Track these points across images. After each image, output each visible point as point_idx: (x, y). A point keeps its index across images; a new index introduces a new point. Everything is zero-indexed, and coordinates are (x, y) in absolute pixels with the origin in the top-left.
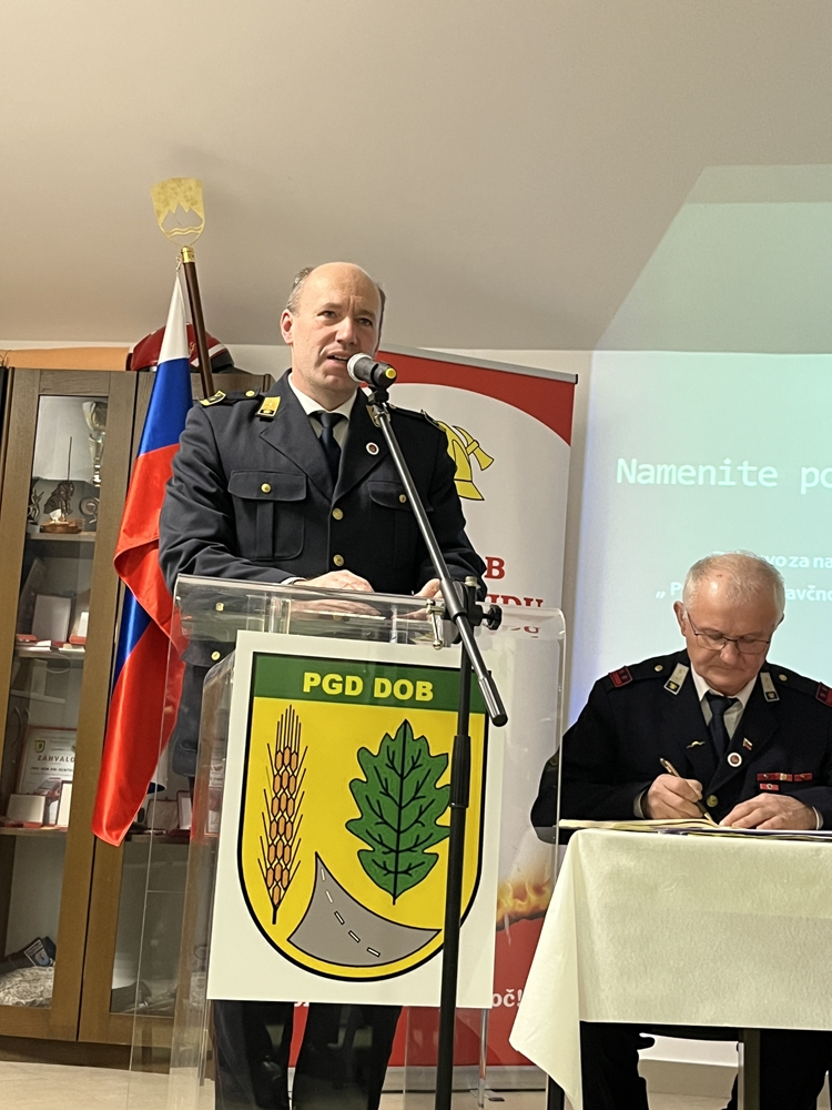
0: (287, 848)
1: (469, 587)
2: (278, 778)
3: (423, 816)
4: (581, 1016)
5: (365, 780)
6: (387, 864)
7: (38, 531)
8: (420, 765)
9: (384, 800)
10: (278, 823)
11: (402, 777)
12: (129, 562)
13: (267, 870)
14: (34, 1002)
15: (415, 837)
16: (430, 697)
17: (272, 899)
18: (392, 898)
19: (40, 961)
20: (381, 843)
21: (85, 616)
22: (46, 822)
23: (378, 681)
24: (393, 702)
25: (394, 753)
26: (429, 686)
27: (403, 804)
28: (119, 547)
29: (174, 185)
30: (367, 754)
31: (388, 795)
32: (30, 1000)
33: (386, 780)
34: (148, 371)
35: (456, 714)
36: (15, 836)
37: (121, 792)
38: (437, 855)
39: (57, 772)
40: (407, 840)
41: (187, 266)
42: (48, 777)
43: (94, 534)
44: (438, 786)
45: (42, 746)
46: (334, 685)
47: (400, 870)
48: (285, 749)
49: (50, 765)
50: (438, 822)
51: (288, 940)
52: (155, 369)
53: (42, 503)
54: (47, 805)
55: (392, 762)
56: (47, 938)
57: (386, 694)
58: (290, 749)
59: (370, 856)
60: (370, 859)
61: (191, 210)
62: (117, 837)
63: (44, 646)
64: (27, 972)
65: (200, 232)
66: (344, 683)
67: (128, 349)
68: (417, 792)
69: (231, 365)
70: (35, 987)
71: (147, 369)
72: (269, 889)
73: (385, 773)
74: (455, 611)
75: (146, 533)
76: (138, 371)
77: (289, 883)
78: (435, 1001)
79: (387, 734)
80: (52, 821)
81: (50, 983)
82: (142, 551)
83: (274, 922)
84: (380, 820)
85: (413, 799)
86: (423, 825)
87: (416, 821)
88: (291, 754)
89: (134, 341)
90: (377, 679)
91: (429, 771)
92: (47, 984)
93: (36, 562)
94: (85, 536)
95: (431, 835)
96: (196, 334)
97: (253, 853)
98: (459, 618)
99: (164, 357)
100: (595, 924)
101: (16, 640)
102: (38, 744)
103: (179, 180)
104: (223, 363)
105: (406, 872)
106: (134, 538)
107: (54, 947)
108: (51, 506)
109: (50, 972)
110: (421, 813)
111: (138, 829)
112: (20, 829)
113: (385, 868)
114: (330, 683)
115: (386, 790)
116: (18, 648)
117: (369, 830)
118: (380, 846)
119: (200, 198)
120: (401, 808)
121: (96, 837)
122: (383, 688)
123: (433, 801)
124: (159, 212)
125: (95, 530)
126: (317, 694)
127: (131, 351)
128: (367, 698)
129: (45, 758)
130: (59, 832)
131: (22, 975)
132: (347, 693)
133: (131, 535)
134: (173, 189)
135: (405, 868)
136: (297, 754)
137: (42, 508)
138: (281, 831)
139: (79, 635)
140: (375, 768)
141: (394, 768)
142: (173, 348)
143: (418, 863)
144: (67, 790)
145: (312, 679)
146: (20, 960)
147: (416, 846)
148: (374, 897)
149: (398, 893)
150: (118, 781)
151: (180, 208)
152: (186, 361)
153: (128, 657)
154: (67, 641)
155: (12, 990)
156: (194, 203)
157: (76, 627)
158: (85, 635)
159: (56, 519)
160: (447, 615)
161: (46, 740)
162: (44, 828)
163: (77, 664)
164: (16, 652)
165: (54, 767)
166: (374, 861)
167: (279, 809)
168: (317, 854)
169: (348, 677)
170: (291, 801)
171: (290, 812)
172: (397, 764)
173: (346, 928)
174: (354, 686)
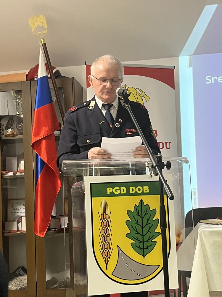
0: (108, 245)
1: (159, 157)
2: (103, 223)
3: (150, 229)
4: (209, 289)
5: (130, 220)
6: (141, 246)
7: (4, 137)
8: (148, 213)
9: (137, 226)
10: (104, 237)
11: (142, 218)
12: (36, 145)
13: (103, 253)
14: (21, 287)
15: (148, 237)
16: (148, 191)
17: (105, 262)
18: (143, 257)
19: (21, 274)
20: (138, 240)
21: (23, 162)
22: (18, 230)
23: (131, 188)
24: (136, 194)
25: (139, 210)
26: (147, 187)
27: (143, 227)
28: (32, 141)
29: (36, 18)
30: (130, 212)
31: (138, 224)
32: (20, 287)
33: (137, 219)
34: (34, 80)
35: (159, 196)
36: (8, 236)
37: (42, 220)
38: (156, 242)
39: (19, 213)
40: (146, 238)
41: (43, 45)
42: (16, 215)
43: (23, 136)
44: (154, 220)
45: (13, 205)
46: (117, 191)
47: (145, 248)
48: (104, 213)
49: (17, 211)
50: (155, 231)
51: (112, 274)
52: (36, 79)
53: (4, 127)
54: (17, 224)
55: (138, 214)
56: (23, 267)
57: (134, 192)
58: (106, 213)
60: (135, 245)
61: (42, 26)
62: (43, 234)
63: (11, 174)
64: (18, 278)
65: (46, 33)
66: (120, 190)
67: (26, 73)
68: (147, 222)
69: (60, 75)
70: (21, 283)
71: (33, 79)
72: (104, 259)
73: (137, 217)
74: (155, 165)
75: (41, 135)
76: (30, 80)
77: (110, 256)
78: (163, 288)
79: (136, 205)
80: (20, 229)
81: (26, 281)
82: (40, 141)
83: (107, 269)
84: (137, 233)
85: (147, 224)
86: (151, 233)
87: (148, 232)
88: (106, 215)
89: (28, 69)
90: (130, 187)
91: (151, 215)
92: (24, 281)
93: (4, 146)
94: (20, 137)
95: (153, 235)
96: (49, 66)
97: (98, 248)
98: (156, 167)
99: (39, 77)
100: (210, 260)
101: (1, 172)
102: (12, 205)
103: (37, 16)
104: (58, 75)
105: (147, 248)
106: (37, 137)
107: (26, 270)
108: (7, 128)
109: (25, 277)
110: (149, 229)
111: (49, 230)
112: (10, 233)
113: (140, 248)
114: (116, 190)
115: (137, 223)
116: (2, 175)
117: (134, 236)
118: (138, 241)
119: (45, 21)
120: (143, 228)
121: (35, 234)
122: (133, 190)
123: (153, 224)
124: (32, 28)
125: (22, 134)
126: (112, 194)
128: (128, 194)
129: (15, 209)
130: (23, 234)
131: (16, 279)
132: (121, 193)
133: (36, 137)
135: (146, 247)
136: (108, 214)
137: (4, 129)
138: (106, 240)
139: (21, 169)
140: (133, 216)
141: (139, 216)
142: (42, 73)
143: (151, 245)
144: (24, 219)
145: (110, 190)
146: (15, 275)
147: (149, 239)
148: (138, 257)
149: (145, 255)
150: (41, 217)
151: (38, 25)
152: (46, 76)
153: (39, 176)
154: (18, 171)
155: (14, 285)
156: (43, 23)
157: (19, 166)
158: (24, 169)
159: (10, 132)
160: (152, 167)
161: (15, 203)
162: (18, 232)
163: (22, 178)
164: (2, 177)
165: (18, 211)
166: (136, 246)
167: (104, 233)
168: (118, 246)
169: (121, 188)
170: (108, 230)
171: (108, 233)
172: (140, 214)
173: (130, 268)
174: (123, 190)
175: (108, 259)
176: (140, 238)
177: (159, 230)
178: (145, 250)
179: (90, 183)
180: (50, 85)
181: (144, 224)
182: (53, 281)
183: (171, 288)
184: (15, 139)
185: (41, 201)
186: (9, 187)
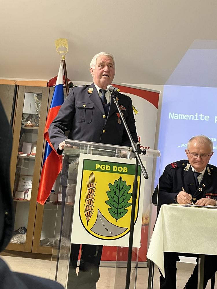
0: (91, 207)
1: (138, 145)
2: (89, 190)
4: (164, 250)
5: (110, 191)
7: (24, 126)
8: (124, 188)
10: (89, 201)
11: (119, 191)
12: (47, 135)
13: (86, 212)
14: (21, 242)
15: (122, 205)
16: (127, 171)
17: (87, 220)
18: (116, 220)
19: (22, 232)
20: (114, 207)
21: (35, 148)
22: (24, 199)
23: (114, 167)
24: (117, 172)
25: (117, 185)
26: (127, 168)
28: (45, 131)
29: (61, 40)
30: (111, 185)
31: (116, 195)
33: (115, 191)
35: (134, 176)
36: (17, 202)
37: (44, 192)
38: (127, 210)
39: (28, 186)
40: (120, 206)
41: (63, 61)
42: (25, 188)
43: (38, 128)
44: (128, 193)
45: (24, 179)
46: (103, 168)
47: (118, 213)
50: (128, 202)
51: (91, 229)
52: (54, 86)
53: (25, 119)
54: (25, 194)
55: (117, 187)
56: (24, 227)
57: (116, 170)
59: (111, 210)
61: (64, 47)
62: (43, 203)
63: (25, 155)
64: (19, 235)
65: (67, 52)
66: (106, 167)
67: (47, 81)
68: (123, 194)
70: (21, 239)
71: (52, 86)
72: (86, 217)
74: (135, 150)
76: (50, 87)
77: (91, 216)
78: (127, 246)
79: (116, 180)
80: (26, 198)
81: (25, 238)
83: (87, 225)
84: (114, 201)
85: (122, 196)
86: (124, 203)
87: (123, 202)
88: (92, 184)
89: (49, 79)
91: (126, 189)
92: (24, 238)
93: (23, 134)
94: (36, 128)
95: (126, 205)
96: (65, 78)
97: (83, 208)
98: (136, 152)
99: (57, 84)
100: (166, 228)
101: (18, 153)
103: (62, 39)
104: (71, 85)
105: (120, 214)
107: (26, 230)
108: (27, 120)
109: (25, 235)
111: (48, 201)
112: (18, 200)
113: (115, 213)
115: (115, 194)
116: (19, 155)
117: (111, 203)
119: (67, 44)
120: (119, 198)
121: (37, 202)
123: (127, 197)
124: (56, 47)
125: (38, 127)
126: (99, 170)
127: (48, 82)
128: (111, 171)
129: (24, 183)
130: (28, 201)
134: (60, 41)
135: (120, 213)
136: (94, 184)
137: (25, 121)
138: (90, 203)
140: (113, 188)
141: (117, 188)
142: (59, 81)
143: (123, 212)
144: (30, 191)
145: (98, 166)
146: (17, 232)
147: (122, 207)
148: (112, 220)
149: (118, 219)
150: (44, 189)
151: (62, 46)
152: (62, 85)
153: (47, 158)
154: (31, 154)
155: (15, 240)
156: (65, 45)
157: (33, 150)
158: (35, 153)
159: (29, 123)
160: (133, 151)
161: (25, 178)
162: (24, 200)
163: (33, 160)
164: (18, 156)
165: (26, 185)
166: (112, 211)
167: (89, 197)
168: (98, 209)
169: (107, 166)
170: (92, 196)
171: (92, 198)
172: (118, 187)
173: (105, 227)
174: (108, 167)
175: (90, 218)
176: (116, 206)
177: (131, 201)
178: (118, 215)
179: (84, 159)
180: (64, 92)
181: (121, 195)
182: (46, 241)
183: (134, 246)
184: (32, 129)
185: (45, 178)
186: (22, 167)
